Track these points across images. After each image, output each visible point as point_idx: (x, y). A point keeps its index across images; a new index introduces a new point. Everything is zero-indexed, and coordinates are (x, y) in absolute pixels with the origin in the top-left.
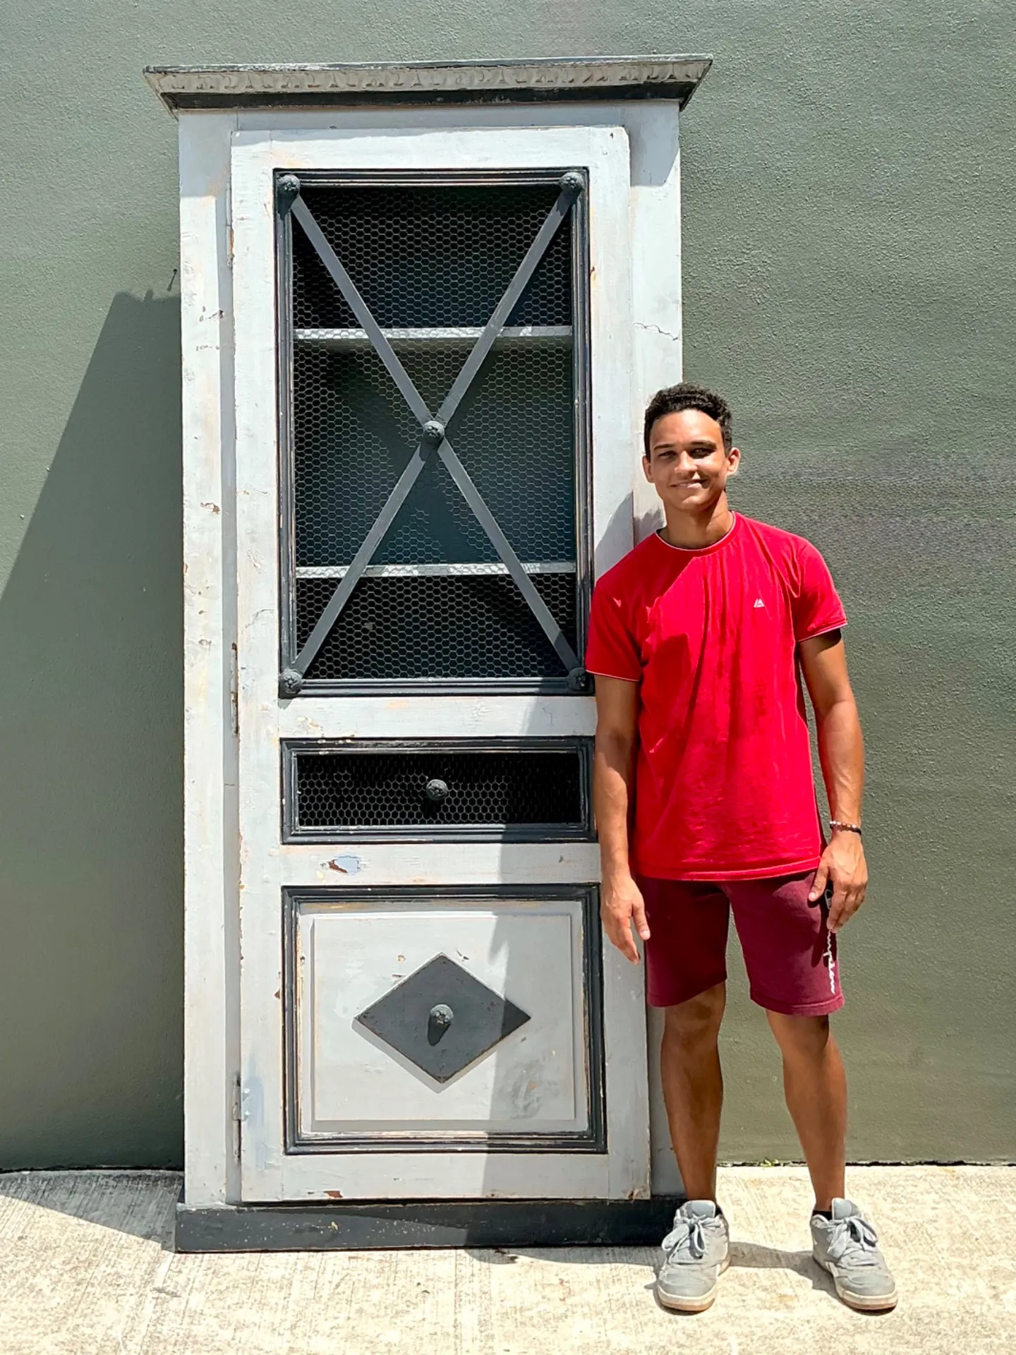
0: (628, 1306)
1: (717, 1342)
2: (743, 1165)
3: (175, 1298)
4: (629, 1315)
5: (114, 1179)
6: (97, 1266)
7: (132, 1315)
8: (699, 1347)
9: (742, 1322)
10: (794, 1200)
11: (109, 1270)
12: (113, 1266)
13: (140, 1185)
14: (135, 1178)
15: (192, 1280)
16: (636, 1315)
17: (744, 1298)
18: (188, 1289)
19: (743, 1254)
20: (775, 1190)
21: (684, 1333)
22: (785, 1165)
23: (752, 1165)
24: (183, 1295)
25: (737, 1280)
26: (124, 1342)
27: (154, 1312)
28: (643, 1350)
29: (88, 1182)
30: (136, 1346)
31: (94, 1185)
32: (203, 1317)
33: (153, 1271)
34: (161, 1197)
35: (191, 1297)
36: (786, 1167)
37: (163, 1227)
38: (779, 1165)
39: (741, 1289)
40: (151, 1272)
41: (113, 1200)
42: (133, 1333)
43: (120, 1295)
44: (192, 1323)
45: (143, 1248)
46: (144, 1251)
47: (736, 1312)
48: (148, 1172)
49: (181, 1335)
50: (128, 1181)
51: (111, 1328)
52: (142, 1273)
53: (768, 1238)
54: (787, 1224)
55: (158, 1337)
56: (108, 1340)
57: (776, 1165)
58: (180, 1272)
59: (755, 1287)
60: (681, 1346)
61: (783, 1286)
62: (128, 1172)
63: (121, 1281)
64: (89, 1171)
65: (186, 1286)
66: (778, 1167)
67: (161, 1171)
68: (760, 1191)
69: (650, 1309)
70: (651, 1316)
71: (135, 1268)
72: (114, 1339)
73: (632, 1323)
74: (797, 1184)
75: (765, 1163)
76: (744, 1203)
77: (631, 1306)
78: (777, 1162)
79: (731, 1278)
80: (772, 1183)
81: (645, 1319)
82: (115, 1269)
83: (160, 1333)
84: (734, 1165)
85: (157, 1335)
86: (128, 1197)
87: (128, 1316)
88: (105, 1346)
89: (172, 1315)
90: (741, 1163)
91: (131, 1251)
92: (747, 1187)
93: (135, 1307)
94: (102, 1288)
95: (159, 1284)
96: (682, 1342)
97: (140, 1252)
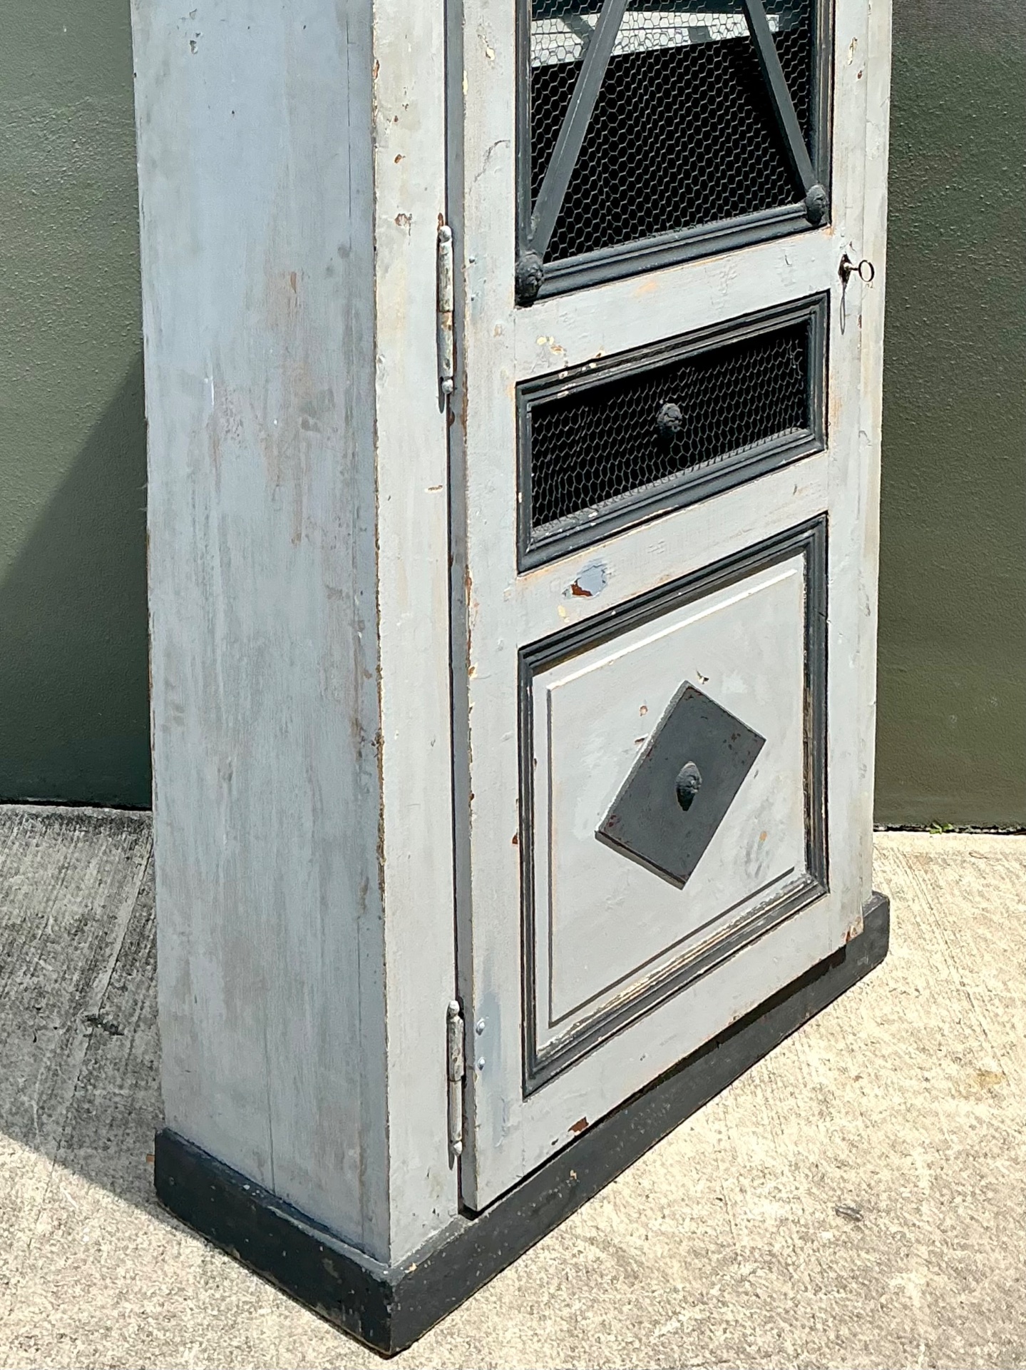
0: (757, 1082)
1: (895, 1159)
2: (901, 829)
3: (115, 1037)
4: (760, 1099)
5: (43, 821)
6: (11, 973)
7: (53, 1067)
8: (870, 1167)
9: (927, 1122)
10: (981, 894)
11: (28, 981)
12: (32, 975)
13: (77, 833)
14: (70, 820)
15: (140, 1004)
16: (771, 1102)
17: (927, 1074)
18: (135, 1019)
19: (917, 990)
20: (951, 874)
21: (844, 1139)
22: (961, 831)
23: (914, 830)
24: (126, 1032)
25: (912, 1039)
26: (39, 1117)
27: (86, 1062)
28: (786, 1169)
29: (8, 824)
30: (55, 1127)
31: (15, 830)
32: (152, 1073)
33: (88, 985)
34: (105, 853)
35: (137, 1036)
36: (963, 835)
37: (104, 907)
38: (953, 831)
39: (921, 1058)
40: (85, 987)
41: (39, 859)
42: (53, 1102)
43: (40, 1028)
44: (136, 1085)
45: (75, 943)
46: (76, 949)
47: (918, 1101)
48: (88, 811)
49: (121, 1108)
50: (61, 825)
51: (23, 1090)
52: (71, 989)
53: (950, 962)
54: (977, 937)
55: (88, 1111)
56: (16, 1113)
57: (948, 831)
58: (124, 988)
59: (940, 1054)
60: (842, 1165)
61: (982, 1054)
62: (62, 810)
63: (43, 1003)
64: (10, 806)
65: (132, 1015)
66: (951, 834)
67: (107, 810)
68: (929, 875)
69: (790, 1089)
70: (792, 1101)
71: (64, 979)
72: (26, 1111)
73: (765, 1115)
74: (982, 864)
75: (932, 827)
76: (909, 896)
77: (762, 1081)
78: (951, 827)
79: (904, 1034)
80: (944, 860)
81: (783, 1107)
82: (35, 980)
83: (90, 1102)
84: (889, 829)
85: (86, 1106)
86: (61, 853)
87: (49, 1069)
88: (13, 1124)
89: (110, 1069)
90: (898, 826)
91: (58, 948)
92: (910, 867)
93: (58, 1051)
94: (15, 1014)
95: (95, 1011)
96: (842, 1157)
97: (70, 950)
